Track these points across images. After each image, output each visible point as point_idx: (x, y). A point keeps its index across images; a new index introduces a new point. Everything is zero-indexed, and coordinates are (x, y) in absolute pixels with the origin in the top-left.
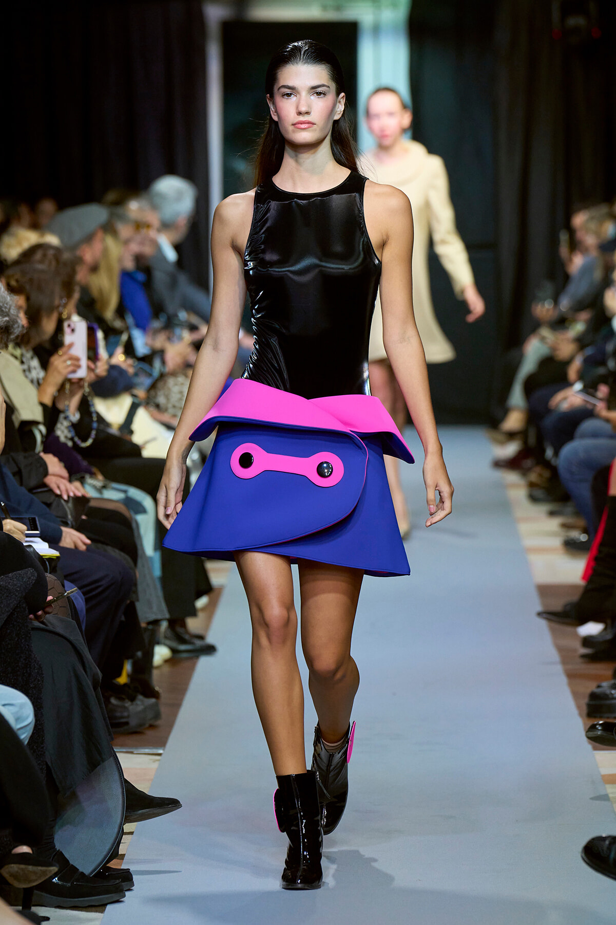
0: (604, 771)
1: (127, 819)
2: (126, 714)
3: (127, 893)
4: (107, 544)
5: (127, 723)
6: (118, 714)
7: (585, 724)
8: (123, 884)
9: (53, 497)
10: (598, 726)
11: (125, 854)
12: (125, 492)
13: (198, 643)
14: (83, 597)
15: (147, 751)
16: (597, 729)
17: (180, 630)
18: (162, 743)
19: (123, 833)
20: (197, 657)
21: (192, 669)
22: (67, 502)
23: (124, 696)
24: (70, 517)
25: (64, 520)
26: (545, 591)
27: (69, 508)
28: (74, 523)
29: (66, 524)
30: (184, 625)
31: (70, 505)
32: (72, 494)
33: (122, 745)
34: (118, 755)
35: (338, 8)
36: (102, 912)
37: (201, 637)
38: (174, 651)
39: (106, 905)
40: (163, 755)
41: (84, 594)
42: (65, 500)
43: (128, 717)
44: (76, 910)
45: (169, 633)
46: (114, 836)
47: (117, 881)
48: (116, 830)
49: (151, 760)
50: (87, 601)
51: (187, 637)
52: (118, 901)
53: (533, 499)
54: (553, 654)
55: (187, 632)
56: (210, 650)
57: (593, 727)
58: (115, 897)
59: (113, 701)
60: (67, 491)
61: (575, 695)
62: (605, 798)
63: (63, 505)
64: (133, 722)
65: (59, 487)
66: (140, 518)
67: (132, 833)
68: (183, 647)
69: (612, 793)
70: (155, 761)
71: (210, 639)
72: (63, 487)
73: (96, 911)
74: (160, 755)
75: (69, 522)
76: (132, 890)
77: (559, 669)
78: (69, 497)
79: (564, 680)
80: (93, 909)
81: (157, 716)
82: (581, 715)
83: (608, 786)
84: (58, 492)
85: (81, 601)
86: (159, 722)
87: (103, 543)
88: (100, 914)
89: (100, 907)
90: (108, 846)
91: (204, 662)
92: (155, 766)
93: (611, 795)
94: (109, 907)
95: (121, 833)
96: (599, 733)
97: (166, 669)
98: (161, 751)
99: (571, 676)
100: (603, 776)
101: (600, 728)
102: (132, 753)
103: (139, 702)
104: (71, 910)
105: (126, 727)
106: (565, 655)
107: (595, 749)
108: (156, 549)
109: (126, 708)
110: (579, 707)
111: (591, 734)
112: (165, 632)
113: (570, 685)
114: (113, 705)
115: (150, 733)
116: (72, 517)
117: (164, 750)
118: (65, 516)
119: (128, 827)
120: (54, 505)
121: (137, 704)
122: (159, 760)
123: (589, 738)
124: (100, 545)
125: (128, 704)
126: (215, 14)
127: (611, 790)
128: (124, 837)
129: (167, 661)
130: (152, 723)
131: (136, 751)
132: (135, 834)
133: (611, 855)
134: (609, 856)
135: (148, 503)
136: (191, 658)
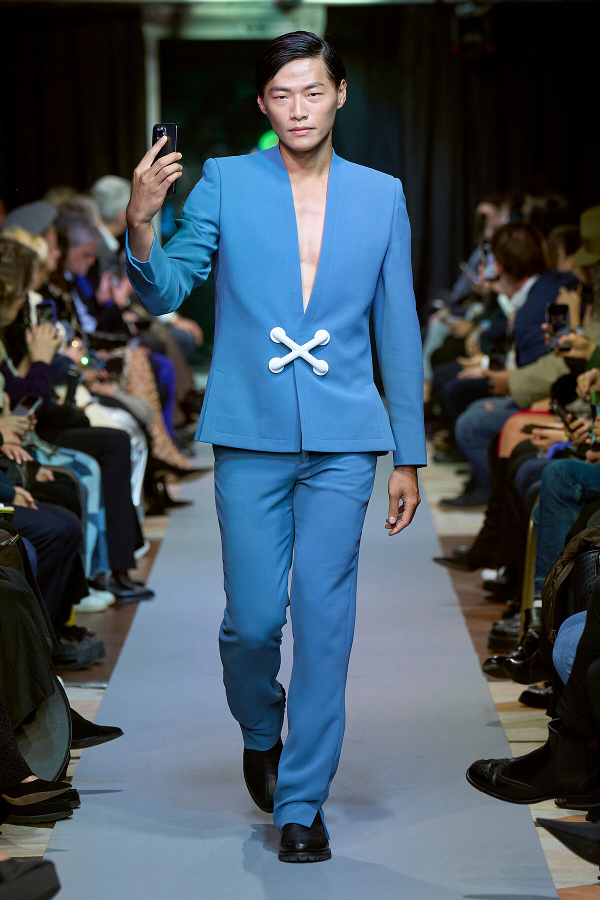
0: (497, 700)
1: (75, 746)
2: (74, 653)
3: (74, 811)
4: (56, 503)
5: (75, 661)
6: (67, 653)
7: (481, 659)
8: (70, 802)
9: (8, 463)
10: (492, 661)
11: (72, 777)
12: (73, 456)
13: (138, 590)
14: (34, 550)
15: (93, 685)
16: (492, 663)
17: (123, 580)
18: (106, 678)
19: (70, 758)
20: (138, 602)
21: (133, 612)
22: (21, 466)
24: (24, 479)
25: (18, 482)
26: (445, 541)
27: (23, 471)
29: (20, 485)
31: (24, 468)
32: (25, 460)
33: (70, 680)
34: (66, 690)
35: (262, 27)
36: (52, 827)
37: (141, 584)
38: (118, 597)
39: (55, 821)
40: (107, 689)
41: (35, 546)
42: (19, 465)
44: (29, 826)
45: (113, 580)
46: (63, 760)
47: (66, 800)
48: (64, 755)
49: (96, 693)
50: (38, 552)
51: (129, 585)
52: (66, 818)
53: (438, 460)
54: (453, 597)
55: (128, 579)
56: (149, 595)
58: (63, 814)
59: (63, 641)
60: (21, 457)
61: (473, 633)
62: (498, 724)
63: (17, 469)
64: (81, 660)
65: (13, 454)
66: (85, 480)
67: (78, 758)
68: (125, 593)
69: (503, 720)
70: (99, 694)
71: (150, 586)
72: (16, 453)
73: (47, 827)
74: (104, 688)
75: (24, 484)
76: (78, 808)
77: (457, 610)
78: (22, 461)
79: (461, 620)
81: (102, 654)
82: (478, 650)
83: (500, 713)
84: (11, 457)
86: (103, 660)
88: (50, 829)
89: (50, 824)
90: (56, 770)
91: (144, 607)
92: (100, 698)
93: (503, 722)
94: (57, 823)
95: (68, 757)
96: (493, 666)
97: (111, 613)
98: (105, 685)
99: (468, 615)
100: (496, 705)
101: (494, 662)
102: (79, 687)
103: (85, 642)
104: (24, 826)
106: (464, 598)
107: (489, 680)
109: (73, 648)
110: (477, 645)
111: (486, 668)
113: (468, 624)
114: (63, 645)
115: (95, 669)
116: (26, 477)
117: (107, 684)
118: (20, 479)
119: (74, 753)
120: (9, 469)
121: (84, 644)
122: (103, 693)
123: (484, 671)
125: (75, 644)
126: (153, 33)
127: (503, 717)
128: (71, 761)
129: (112, 606)
130: (97, 660)
131: (82, 685)
132: (81, 758)
133: (494, 777)
134: (492, 777)
135: (93, 466)
136: (132, 603)
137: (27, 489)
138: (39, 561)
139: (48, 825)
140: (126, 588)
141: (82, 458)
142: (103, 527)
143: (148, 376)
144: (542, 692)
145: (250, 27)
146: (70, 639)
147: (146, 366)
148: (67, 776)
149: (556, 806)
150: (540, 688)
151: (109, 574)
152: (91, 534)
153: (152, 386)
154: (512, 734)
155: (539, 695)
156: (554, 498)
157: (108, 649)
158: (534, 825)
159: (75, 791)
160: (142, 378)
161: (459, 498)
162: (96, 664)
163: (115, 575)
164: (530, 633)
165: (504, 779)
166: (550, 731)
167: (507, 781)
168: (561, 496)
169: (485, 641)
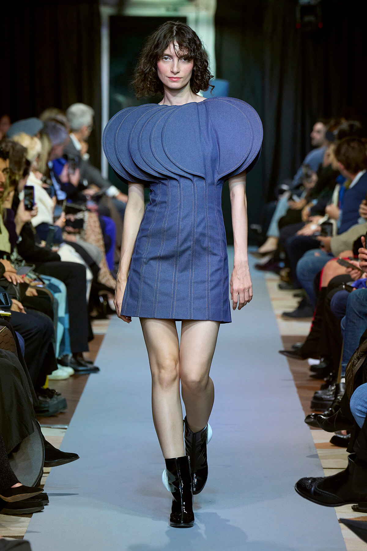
0: (316, 441)
1: (46, 465)
2: (47, 405)
3: (45, 507)
4: (38, 310)
5: (48, 411)
6: (43, 406)
7: (305, 414)
8: (43, 501)
9: (8, 284)
10: (311, 416)
11: (44, 485)
12: (49, 280)
13: (90, 366)
15: (59, 426)
16: (311, 418)
17: (79, 358)
18: (67, 422)
19: (43, 473)
20: (89, 374)
21: (86, 380)
22: (16, 286)
23: (46, 396)
24: (18, 294)
25: (14, 296)
26: (286, 339)
28: (20, 298)
29: (15, 298)
30: (81, 356)
31: (18, 287)
32: (19, 282)
33: (45, 423)
34: (42, 429)
35: (175, 10)
36: (30, 517)
37: (91, 363)
38: (76, 370)
39: (33, 513)
40: (68, 429)
41: (24, 337)
43: (48, 407)
44: (16, 516)
45: (73, 360)
46: (38, 474)
48: (39, 471)
49: (60, 431)
50: (26, 341)
51: (83, 362)
52: (40, 511)
53: (281, 287)
54: (290, 376)
55: (83, 359)
56: (96, 370)
57: (308, 417)
58: (38, 509)
59: (40, 398)
60: (16, 280)
61: (301, 398)
62: (316, 456)
63: (14, 288)
64: (51, 410)
65: (11, 278)
66: (57, 296)
67: (48, 473)
68: (81, 368)
69: (320, 454)
70: (63, 432)
71: (96, 364)
72: (13, 278)
73: (27, 517)
74: (66, 429)
75: (17, 298)
76: (48, 505)
77: (292, 383)
78: (17, 283)
79: (295, 389)
80: (26, 515)
81: (65, 407)
82: (304, 409)
83: (318, 450)
84: (10, 280)
85: (22, 342)
86: (65, 411)
87: (35, 309)
88: (29, 518)
89: (29, 515)
90: (34, 480)
91: (92, 377)
92: (63, 435)
94: (34, 514)
95: (42, 472)
96: (312, 420)
97: (71, 381)
98: (66, 427)
99: (299, 387)
100: (315, 444)
101: (313, 417)
102: (50, 427)
103: (55, 399)
105: (47, 413)
106: (296, 376)
107: (311, 429)
108: (66, 313)
109: (46, 402)
110: (304, 406)
111: (308, 421)
112: (71, 360)
113: (298, 392)
114: (40, 400)
115: (61, 416)
116: (19, 294)
117: (68, 426)
119: (45, 469)
120: (9, 288)
121: (54, 400)
122: (65, 432)
123: (306, 423)
124: (34, 310)
125: (48, 400)
126: (106, 11)
127: (320, 452)
128: (44, 475)
129: (71, 376)
130: (62, 411)
131: (52, 427)
132: (50, 473)
133: (313, 489)
134: (311, 489)
135: (62, 287)
136: (85, 374)
137: (19, 301)
138: (26, 347)
139: (28, 516)
140: (81, 365)
141: (55, 281)
142: (67, 326)
143: (98, 230)
144: (345, 437)
145: (168, 10)
146: (45, 397)
147: (98, 224)
148: (41, 484)
149: (352, 510)
150: (344, 434)
151: (70, 355)
152: (60, 330)
153: (100, 236)
154: (325, 463)
155: (343, 439)
156: (356, 313)
157: (68, 403)
158: (338, 522)
159: (46, 494)
160: (94, 231)
161: (294, 312)
162: (61, 413)
163: (75, 355)
164: (338, 399)
165: (319, 491)
166: (349, 461)
167: (321, 492)
168: (360, 312)
169: (309, 403)
